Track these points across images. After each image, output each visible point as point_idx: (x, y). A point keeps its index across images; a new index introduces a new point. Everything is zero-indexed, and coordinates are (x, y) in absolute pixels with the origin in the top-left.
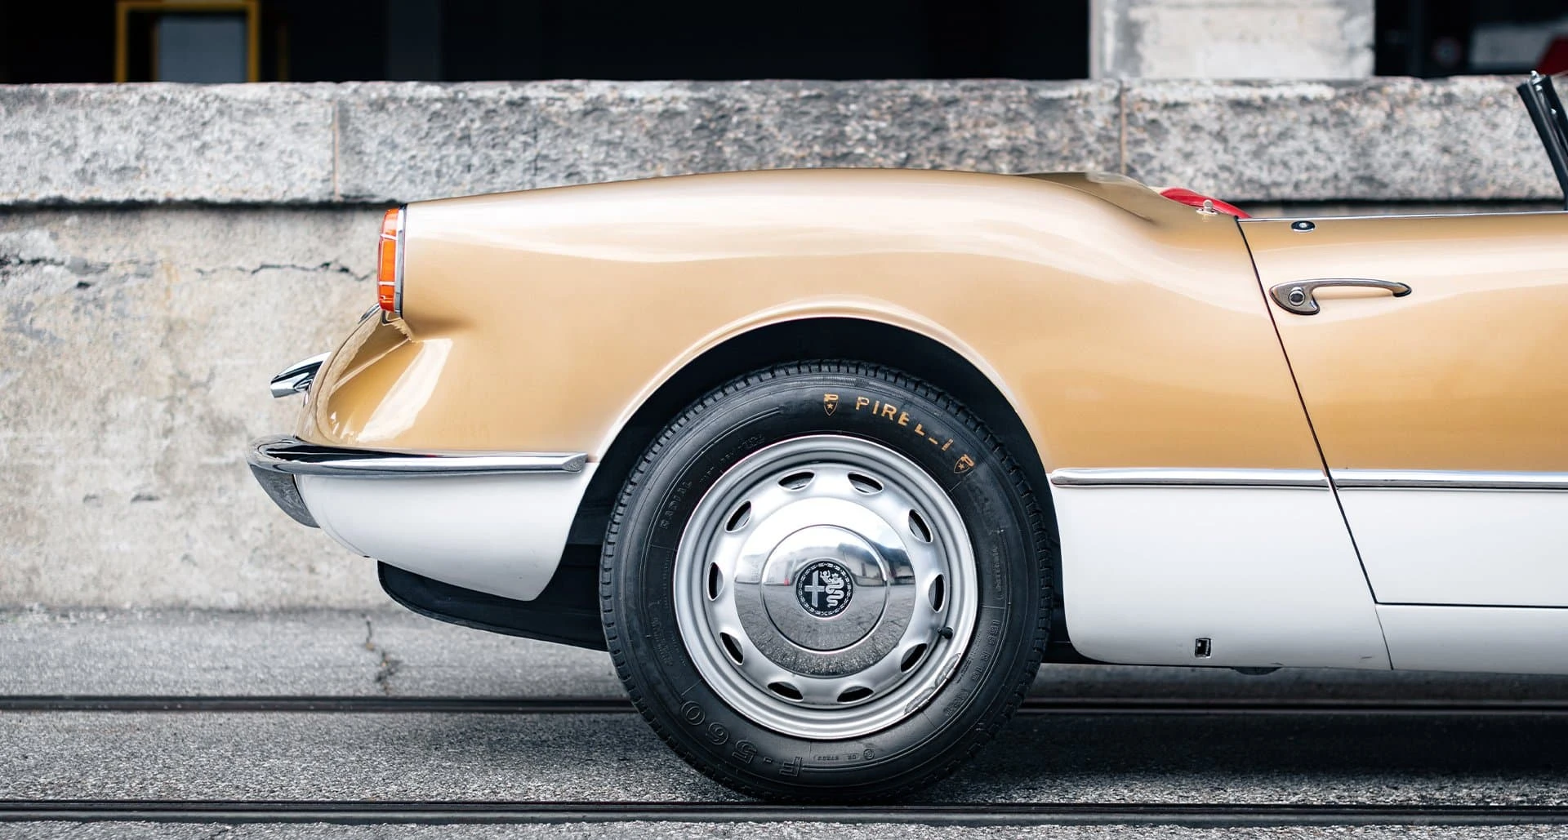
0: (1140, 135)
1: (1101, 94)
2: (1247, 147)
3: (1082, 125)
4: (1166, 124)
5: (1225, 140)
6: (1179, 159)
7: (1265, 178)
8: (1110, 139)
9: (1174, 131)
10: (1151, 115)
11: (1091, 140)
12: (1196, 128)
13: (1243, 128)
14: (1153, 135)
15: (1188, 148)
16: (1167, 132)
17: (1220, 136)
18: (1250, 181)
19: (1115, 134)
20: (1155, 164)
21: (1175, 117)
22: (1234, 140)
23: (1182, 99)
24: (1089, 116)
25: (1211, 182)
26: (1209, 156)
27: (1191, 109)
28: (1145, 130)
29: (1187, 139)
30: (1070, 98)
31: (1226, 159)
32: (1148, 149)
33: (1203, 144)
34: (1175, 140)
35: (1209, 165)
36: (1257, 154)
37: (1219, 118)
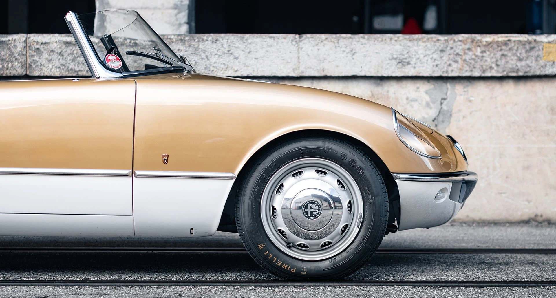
0: (33, 54)
1: (20, 39)
2: (70, 58)
3: (13, 50)
4: (42, 50)
5: (63, 55)
6: (47, 62)
7: (77, 68)
8: (23, 55)
9: (45, 52)
10: (37, 47)
11: (16, 55)
12: (52, 51)
13: (69, 51)
14: (38, 54)
15: (50, 58)
16: (43, 52)
17: (61, 54)
18: (71, 69)
19: (25, 53)
20: (39, 63)
21: (46, 47)
22: (66, 55)
23: (47, 41)
24: (16, 47)
25: (58, 70)
26: (57, 61)
27: (51, 45)
28: (35, 52)
29: (50, 55)
30: (9, 40)
31: (63, 62)
32: (36, 58)
33: (55, 56)
34: (45, 55)
35: (57, 64)
36: (73, 60)
37: (61, 48)
